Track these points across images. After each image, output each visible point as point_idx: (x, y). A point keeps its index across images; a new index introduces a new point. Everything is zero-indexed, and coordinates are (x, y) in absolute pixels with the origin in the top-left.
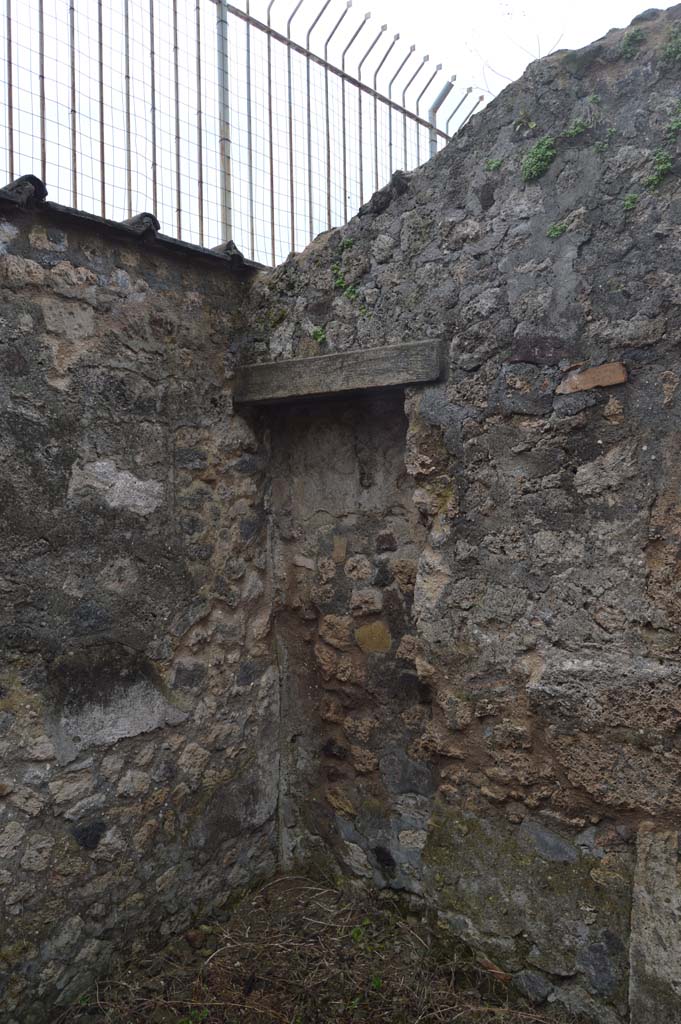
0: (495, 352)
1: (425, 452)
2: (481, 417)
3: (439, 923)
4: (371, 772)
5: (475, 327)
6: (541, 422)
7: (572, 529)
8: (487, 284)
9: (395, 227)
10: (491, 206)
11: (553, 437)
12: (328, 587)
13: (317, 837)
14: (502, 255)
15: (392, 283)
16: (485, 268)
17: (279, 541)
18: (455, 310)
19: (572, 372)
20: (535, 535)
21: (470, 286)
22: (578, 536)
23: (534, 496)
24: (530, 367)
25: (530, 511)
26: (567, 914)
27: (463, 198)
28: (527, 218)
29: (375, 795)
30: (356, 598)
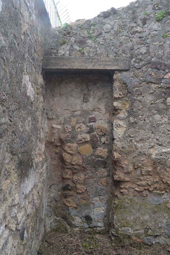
0: (146, 64)
1: (120, 91)
2: (140, 82)
3: (119, 232)
4: (84, 192)
5: (140, 57)
6: (158, 85)
7: (165, 114)
8: (143, 45)
9: (112, 23)
10: (145, 25)
11: (161, 89)
12: (69, 134)
13: (59, 218)
14: (148, 39)
15: (111, 39)
16: (143, 41)
17: (46, 120)
18: (133, 51)
19: (168, 73)
20: (154, 116)
21: (137, 45)
22: (166, 116)
23: (155, 105)
24: (157, 70)
25: (153, 109)
26: (160, 218)
27: (137, 20)
28: (156, 31)
29: (84, 200)
30: (79, 137)
